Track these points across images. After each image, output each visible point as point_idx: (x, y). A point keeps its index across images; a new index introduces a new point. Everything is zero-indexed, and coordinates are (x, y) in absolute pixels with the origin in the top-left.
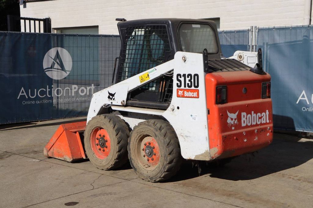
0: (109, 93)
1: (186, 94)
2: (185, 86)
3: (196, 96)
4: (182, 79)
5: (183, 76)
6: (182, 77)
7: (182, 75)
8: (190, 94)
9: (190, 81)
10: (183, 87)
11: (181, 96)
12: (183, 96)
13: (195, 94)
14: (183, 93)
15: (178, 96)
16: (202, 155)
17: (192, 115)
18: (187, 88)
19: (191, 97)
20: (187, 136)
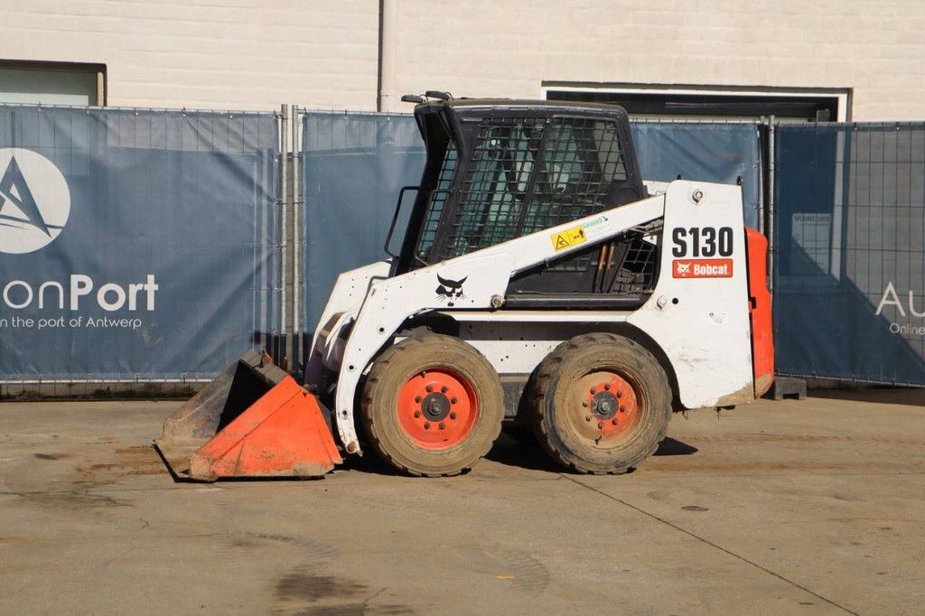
0: (440, 280)
1: (698, 269)
2: (696, 254)
3: (726, 273)
4: (689, 239)
5: (690, 232)
6: (688, 234)
7: (688, 230)
8: (710, 270)
9: (710, 241)
10: (689, 255)
11: (684, 275)
12: (690, 275)
13: (723, 269)
14: (691, 268)
15: (676, 275)
16: (736, 394)
17: (712, 314)
18: (701, 257)
19: (712, 276)
20: (697, 360)
